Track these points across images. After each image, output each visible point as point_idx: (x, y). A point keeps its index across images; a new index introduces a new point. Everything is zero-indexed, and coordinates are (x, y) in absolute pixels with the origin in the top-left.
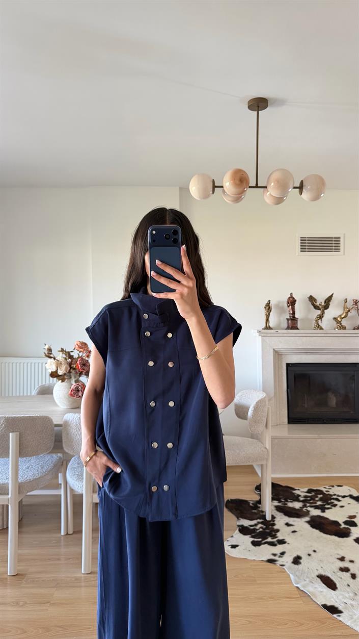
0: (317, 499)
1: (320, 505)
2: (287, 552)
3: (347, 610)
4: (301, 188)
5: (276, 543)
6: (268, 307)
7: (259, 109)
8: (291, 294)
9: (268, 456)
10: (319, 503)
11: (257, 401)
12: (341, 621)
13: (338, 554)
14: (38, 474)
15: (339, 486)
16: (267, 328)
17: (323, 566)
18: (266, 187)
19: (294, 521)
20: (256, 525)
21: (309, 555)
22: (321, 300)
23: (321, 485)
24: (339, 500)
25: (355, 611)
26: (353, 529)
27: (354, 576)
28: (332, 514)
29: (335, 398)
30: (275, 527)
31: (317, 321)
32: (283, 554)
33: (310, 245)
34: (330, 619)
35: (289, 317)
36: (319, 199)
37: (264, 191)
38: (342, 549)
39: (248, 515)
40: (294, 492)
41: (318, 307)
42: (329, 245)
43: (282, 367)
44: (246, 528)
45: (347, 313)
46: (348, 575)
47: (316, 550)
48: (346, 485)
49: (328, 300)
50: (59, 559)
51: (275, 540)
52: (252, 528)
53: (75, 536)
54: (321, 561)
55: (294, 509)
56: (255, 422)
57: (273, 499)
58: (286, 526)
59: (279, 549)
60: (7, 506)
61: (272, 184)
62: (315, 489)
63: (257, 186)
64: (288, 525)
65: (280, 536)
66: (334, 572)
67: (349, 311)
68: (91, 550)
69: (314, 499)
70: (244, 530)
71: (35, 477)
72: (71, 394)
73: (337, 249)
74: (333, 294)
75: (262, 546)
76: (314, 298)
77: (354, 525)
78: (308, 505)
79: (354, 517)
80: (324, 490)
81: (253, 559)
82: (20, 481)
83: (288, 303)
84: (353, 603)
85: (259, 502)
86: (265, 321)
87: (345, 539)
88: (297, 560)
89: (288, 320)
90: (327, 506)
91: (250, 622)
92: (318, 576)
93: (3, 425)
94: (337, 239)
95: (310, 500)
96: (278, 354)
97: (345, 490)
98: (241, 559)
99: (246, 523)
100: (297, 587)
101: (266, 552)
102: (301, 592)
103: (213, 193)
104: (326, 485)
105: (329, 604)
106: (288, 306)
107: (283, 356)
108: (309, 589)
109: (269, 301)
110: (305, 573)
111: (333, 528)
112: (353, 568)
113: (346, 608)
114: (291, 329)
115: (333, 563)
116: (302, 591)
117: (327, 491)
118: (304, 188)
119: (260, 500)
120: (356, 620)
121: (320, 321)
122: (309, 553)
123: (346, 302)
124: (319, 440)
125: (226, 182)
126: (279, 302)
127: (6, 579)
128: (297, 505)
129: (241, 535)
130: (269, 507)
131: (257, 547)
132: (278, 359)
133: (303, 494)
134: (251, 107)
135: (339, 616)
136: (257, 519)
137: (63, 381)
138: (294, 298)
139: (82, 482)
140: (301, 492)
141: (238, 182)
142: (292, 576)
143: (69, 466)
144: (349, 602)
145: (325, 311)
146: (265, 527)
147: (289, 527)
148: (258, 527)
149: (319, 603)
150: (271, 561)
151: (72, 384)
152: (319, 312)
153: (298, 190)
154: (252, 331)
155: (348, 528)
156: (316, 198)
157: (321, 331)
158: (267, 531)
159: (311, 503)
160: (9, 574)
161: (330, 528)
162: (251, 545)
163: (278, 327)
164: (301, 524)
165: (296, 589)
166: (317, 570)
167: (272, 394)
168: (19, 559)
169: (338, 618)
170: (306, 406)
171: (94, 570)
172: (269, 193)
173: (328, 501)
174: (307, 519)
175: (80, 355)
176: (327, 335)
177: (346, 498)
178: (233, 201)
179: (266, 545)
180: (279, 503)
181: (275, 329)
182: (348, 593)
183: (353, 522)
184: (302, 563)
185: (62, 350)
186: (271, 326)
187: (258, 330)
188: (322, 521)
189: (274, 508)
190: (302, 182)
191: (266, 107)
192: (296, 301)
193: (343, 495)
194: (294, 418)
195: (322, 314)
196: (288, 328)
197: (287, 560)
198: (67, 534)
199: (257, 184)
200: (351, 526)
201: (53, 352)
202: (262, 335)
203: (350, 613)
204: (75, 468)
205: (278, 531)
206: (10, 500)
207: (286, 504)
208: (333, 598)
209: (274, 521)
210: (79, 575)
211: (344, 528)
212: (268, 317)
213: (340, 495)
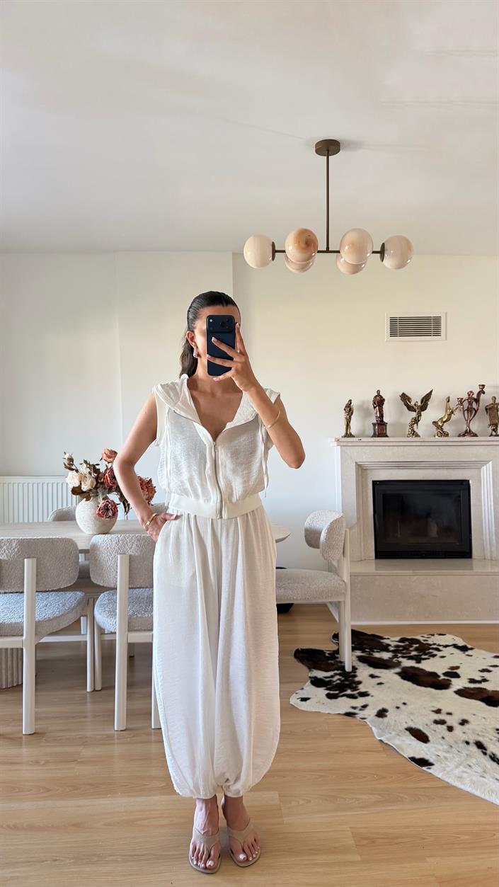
0: (411, 649)
1: (415, 655)
2: (370, 704)
3: (439, 763)
4: (382, 252)
5: (357, 695)
6: (349, 409)
7: (330, 153)
8: (378, 392)
9: (346, 590)
10: (414, 653)
11: (332, 520)
12: (430, 773)
13: (433, 707)
14: (59, 611)
15: (440, 635)
16: (348, 435)
17: (412, 718)
18: (338, 252)
19: (380, 672)
20: (332, 677)
21: (398, 708)
22: (416, 399)
23: (417, 635)
24: (438, 650)
25: (448, 763)
26: (454, 681)
27: (450, 729)
28: (428, 665)
29: (436, 525)
30: (357, 679)
31: (412, 426)
32: (365, 707)
33: (403, 327)
34: (419, 771)
35: (375, 422)
36: (404, 266)
37: (337, 256)
38: (439, 702)
39: (323, 666)
40: (382, 641)
41: (413, 407)
42: (425, 327)
43: (367, 485)
44: (321, 680)
45: (450, 415)
46: (444, 727)
47: (406, 702)
48: (450, 633)
49: (426, 399)
50: (85, 717)
51: (355, 692)
52: (328, 679)
53: (103, 692)
54: (412, 714)
55: (381, 659)
56: (329, 548)
57: (354, 649)
58: (370, 678)
59: (360, 702)
60: (22, 649)
61: (347, 248)
62: (410, 637)
63: (328, 251)
64: (372, 676)
65: (362, 688)
66: (427, 725)
67: (452, 412)
68: (125, 705)
69: (407, 649)
70: (317, 682)
71: (55, 615)
72: (99, 514)
73: (437, 333)
74: (432, 391)
75: (340, 699)
76: (407, 396)
77: (457, 676)
78: (400, 655)
79: (458, 668)
80: (421, 639)
81: (327, 712)
82: (37, 619)
83: (375, 403)
84: (447, 755)
85: (337, 652)
86: (345, 427)
87: (444, 691)
88: (382, 713)
89: (374, 425)
90: (423, 657)
91: (321, 776)
92: (406, 729)
93: (16, 550)
94: (437, 320)
95: (403, 650)
96: (362, 469)
97: (448, 639)
98: (312, 712)
99: (320, 674)
100: (381, 741)
101: (344, 704)
102: (384, 746)
103: (273, 259)
104: (424, 634)
105: (418, 756)
106: (375, 408)
107: (369, 471)
108: (395, 742)
109: (350, 401)
110: (391, 726)
111: (431, 679)
112: (451, 721)
113: (438, 761)
114: (378, 436)
115: (426, 715)
116: (386, 744)
117: (424, 640)
118: (386, 252)
119: (338, 649)
120: (448, 773)
121: (415, 425)
122: (398, 706)
123: (449, 401)
124: (415, 578)
125: (289, 246)
126: (363, 402)
127: (21, 738)
128: (386, 656)
129: (314, 687)
130: (348, 657)
131: (334, 700)
132: (362, 475)
133: (393, 644)
134: (318, 152)
135: (430, 768)
136: (333, 670)
137: (86, 500)
138: (381, 397)
139: (115, 619)
140: (392, 641)
141: (303, 245)
142: (374, 729)
143: (97, 603)
144: (442, 754)
145: (422, 413)
146: (343, 679)
147: (374, 679)
148: (335, 679)
149: (405, 756)
150: (349, 714)
151: (99, 503)
152: (414, 415)
153: (379, 255)
154: (329, 441)
155: (448, 680)
156: (402, 265)
157: (417, 439)
158: (347, 683)
159: (404, 654)
160: (24, 733)
161: (425, 679)
162: (325, 697)
163: (362, 435)
164: (390, 676)
165: (379, 743)
166: (406, 723)
167: (354, 521)
168: (38, 718)
169: (428, 770)
170: (399, 536)
171: (130, 726)
172: (343, 260)
173: (425, 650)
174: (398, 670)
175: (109, 465)
176: (425, 444)
177: (448, 648)
178: (298, 269)
179: (344, 698)
180: (363, 652)
181: (358, 437)
182: (442, 745)
183: (456, 673)
184: (389, 716)
185: (85, 462)
186: (352, 433)
187: (336, 438)
188: (417, 672)
189: (354, 658)
190: (383, 245)
191: (337, 151)
192: (384, 400)
193: (444, 644)
194: (384, 552)
195: (418, 417)
196: (374, 436)
197: (370, 713)
198: (94, 690)
199: (328, 247)
200: (451, 677)
201: (74, 463)
202: (342, 444)
203: (443, 766)
204: (105, 604)
205: (360, 683)
206: (26, 643)
207: (372, 654)
208: (423, 750)
209: (355, 672)
210: (111, 732)
211: (444, 679)
212: (348, 421)
213: (441, 644)
